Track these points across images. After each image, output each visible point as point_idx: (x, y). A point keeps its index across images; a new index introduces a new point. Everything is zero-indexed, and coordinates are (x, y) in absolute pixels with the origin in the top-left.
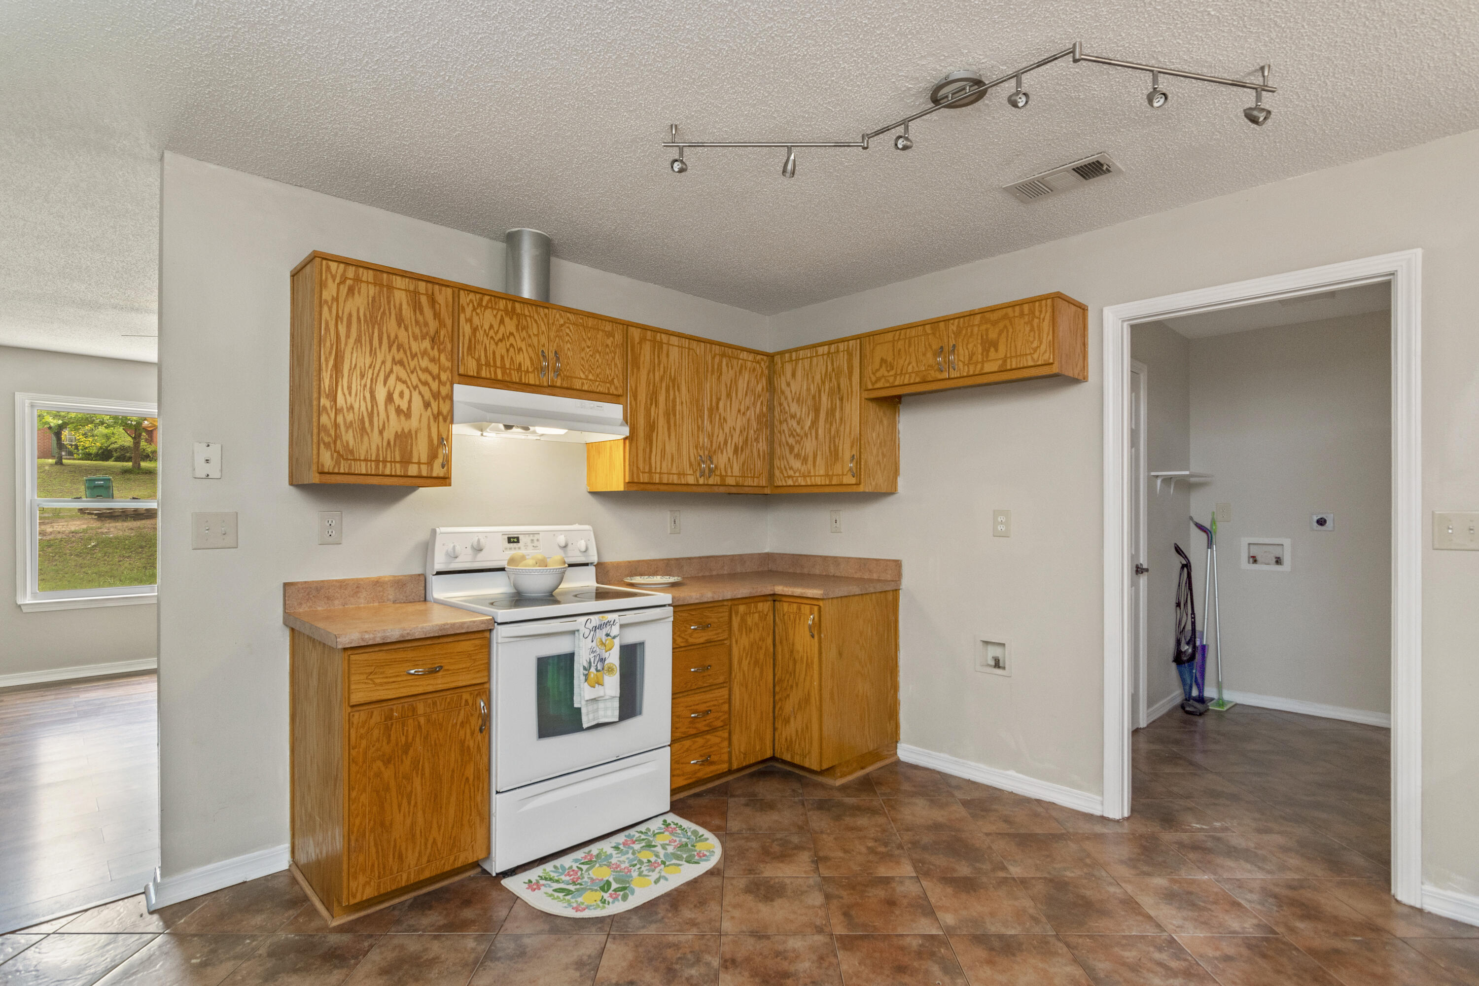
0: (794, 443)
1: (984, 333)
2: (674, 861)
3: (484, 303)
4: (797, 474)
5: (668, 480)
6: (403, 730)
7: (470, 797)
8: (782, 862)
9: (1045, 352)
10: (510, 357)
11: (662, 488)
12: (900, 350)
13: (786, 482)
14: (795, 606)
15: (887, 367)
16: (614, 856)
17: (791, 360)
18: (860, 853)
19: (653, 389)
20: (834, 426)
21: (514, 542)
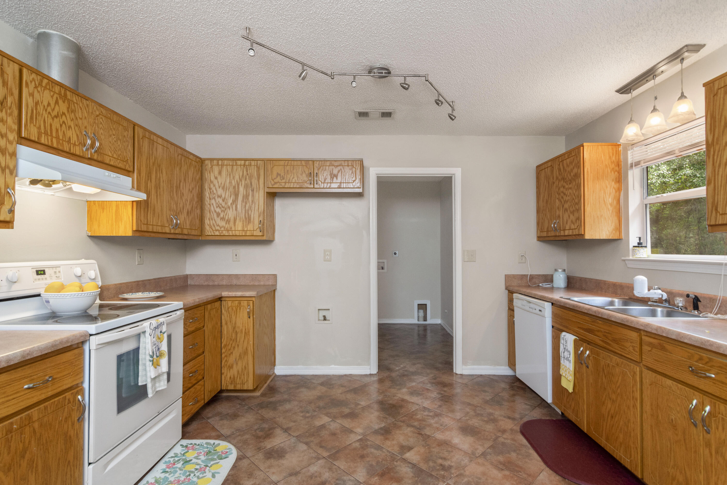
0: (220, 211)
1: (331, 170)
2: (212, 463)
3: (44, 84)
4: (222, 229)
5: (156, 230)
6: (21, 438)
7: (71, 475)
8: (270, 438)
9: (358, 183)
10: (62, 131)
11: (153, 235)
12: (288, 171)
13: (214, 233)
14: (237, 302)
15: (281, 177)
16: (169, 476)
17: (218, 165)
18: (301, 420)
19: (149, 170)
20: (248, 204)
21: (41, 274)
